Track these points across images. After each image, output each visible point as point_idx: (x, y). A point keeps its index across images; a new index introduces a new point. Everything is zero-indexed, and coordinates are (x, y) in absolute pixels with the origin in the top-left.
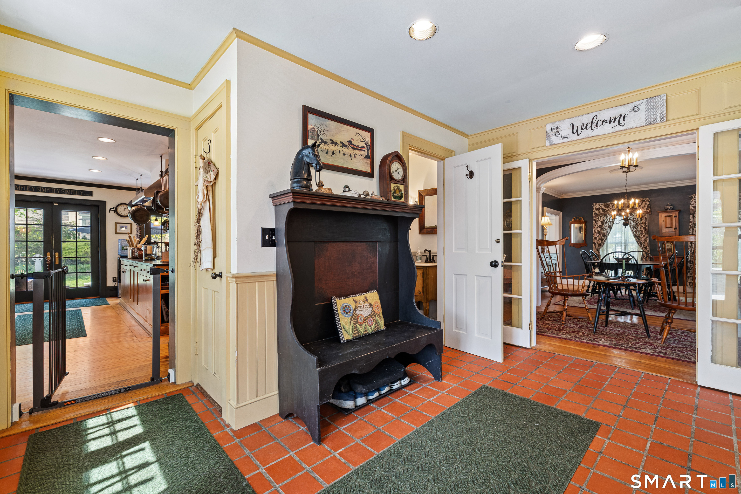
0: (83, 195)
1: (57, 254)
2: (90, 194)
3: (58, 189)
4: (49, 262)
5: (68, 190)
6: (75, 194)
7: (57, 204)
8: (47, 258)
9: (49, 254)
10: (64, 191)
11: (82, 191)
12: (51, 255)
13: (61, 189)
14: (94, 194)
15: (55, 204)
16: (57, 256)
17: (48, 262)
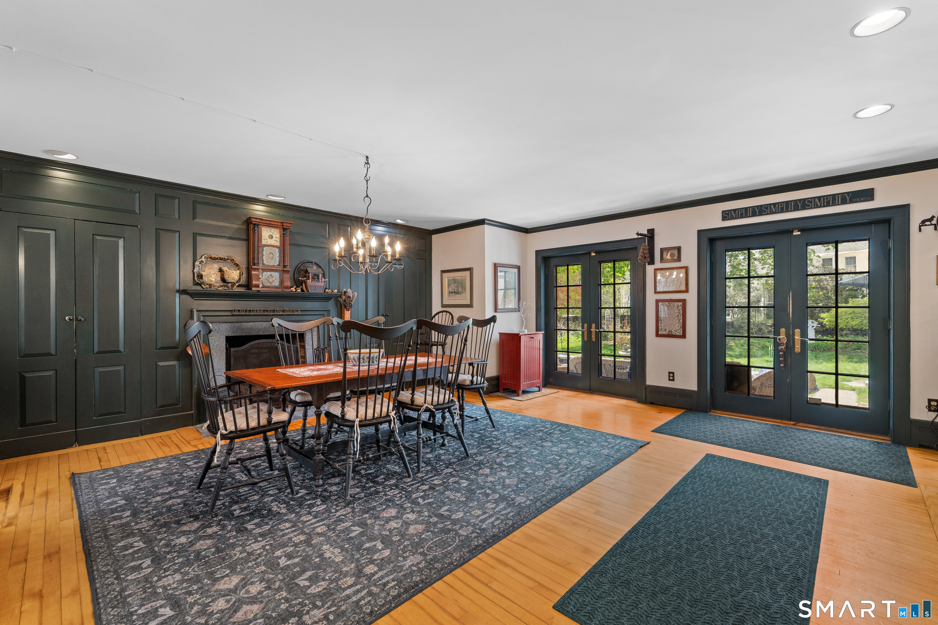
0: (851, 202)
1: (797, 331)
2: (868, 195)
3: (800, 200)
4: (783, 347)
5: (819, 198)
6: (834, 204)
7: (799, 233)
8: (779, 339)
9: (783, 330)
10: (811, 202)
11: (848, 193)
12: (787, 335)
13: (804, 200)
14: (877, 194)
15: (794, 234)
16: (797, 337)
17: (780, 347)
